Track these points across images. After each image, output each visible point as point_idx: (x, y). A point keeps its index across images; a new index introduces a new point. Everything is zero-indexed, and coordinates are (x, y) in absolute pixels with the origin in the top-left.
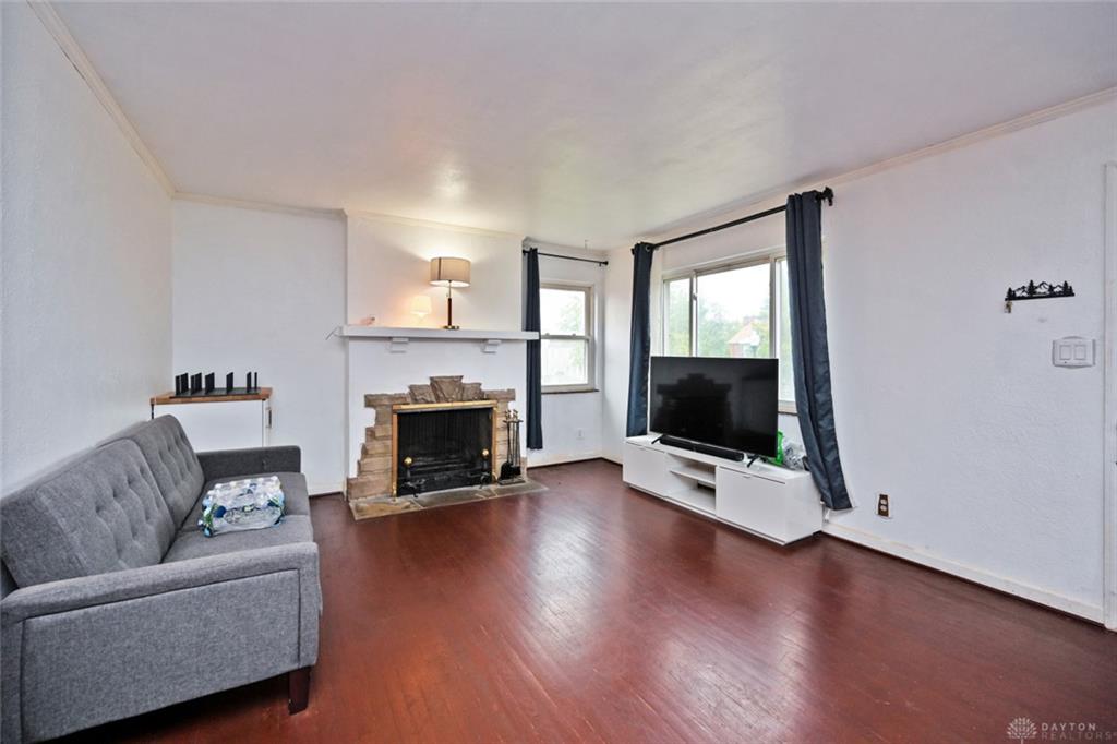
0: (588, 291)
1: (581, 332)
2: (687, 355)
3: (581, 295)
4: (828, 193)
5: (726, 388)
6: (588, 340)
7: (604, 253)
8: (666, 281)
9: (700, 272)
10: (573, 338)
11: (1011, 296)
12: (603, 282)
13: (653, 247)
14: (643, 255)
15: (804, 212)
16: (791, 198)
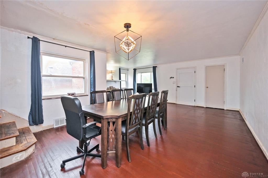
0: (126, 74)
1: (125, 80)
2: (141, 83)
3: (125, 75)
4: (157, 67)
5: (143, 88)
6: (126, 81)
7: (128, 69)
8: (138, 73)
9: (142, 73)
10: (124, 81)
11: (170, 78)
12: (128, 73)
13: (136, 69)
14: (135, 70)
15: (154, 68)
16: (153, 66)
